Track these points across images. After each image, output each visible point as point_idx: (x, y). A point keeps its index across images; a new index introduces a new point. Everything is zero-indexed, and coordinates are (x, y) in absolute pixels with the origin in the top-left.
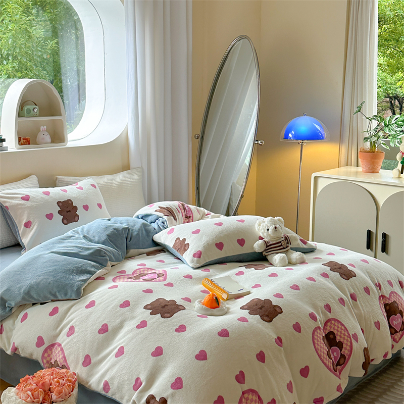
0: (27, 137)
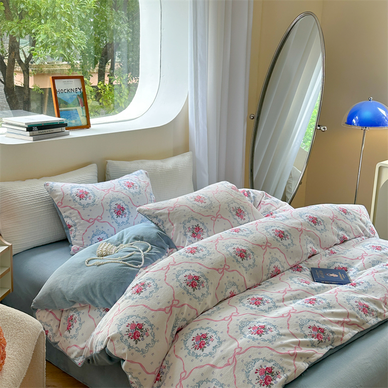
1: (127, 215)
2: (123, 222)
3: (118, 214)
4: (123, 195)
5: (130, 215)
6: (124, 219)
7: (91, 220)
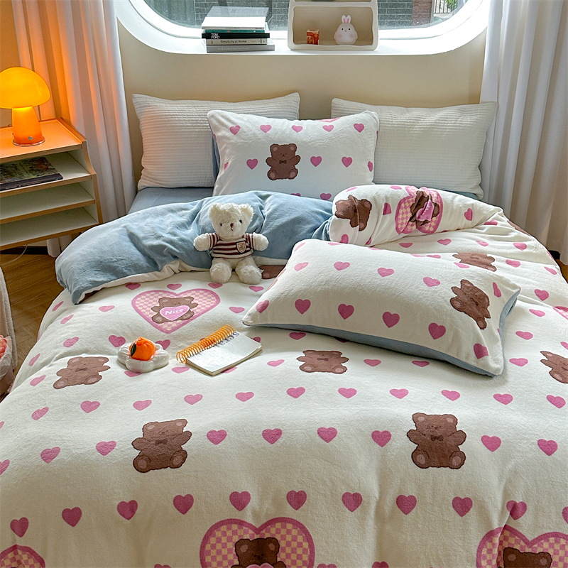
0: (316, 32)
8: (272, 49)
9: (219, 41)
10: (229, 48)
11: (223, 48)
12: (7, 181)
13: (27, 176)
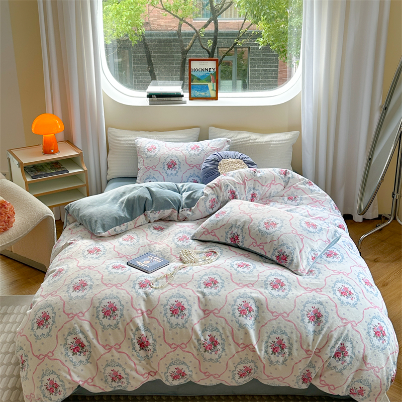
1: (176, 169)
2: (172, 174)
3: (169, 167)
4: (181, 154)
5: (179, 170)
6: (174, 172)
7: (148, 168)
8: (185, 103)
9: (156, 99)
10: (161, 102)
11: (158, 102)
12: (38, 174)
13: (49, 172)
